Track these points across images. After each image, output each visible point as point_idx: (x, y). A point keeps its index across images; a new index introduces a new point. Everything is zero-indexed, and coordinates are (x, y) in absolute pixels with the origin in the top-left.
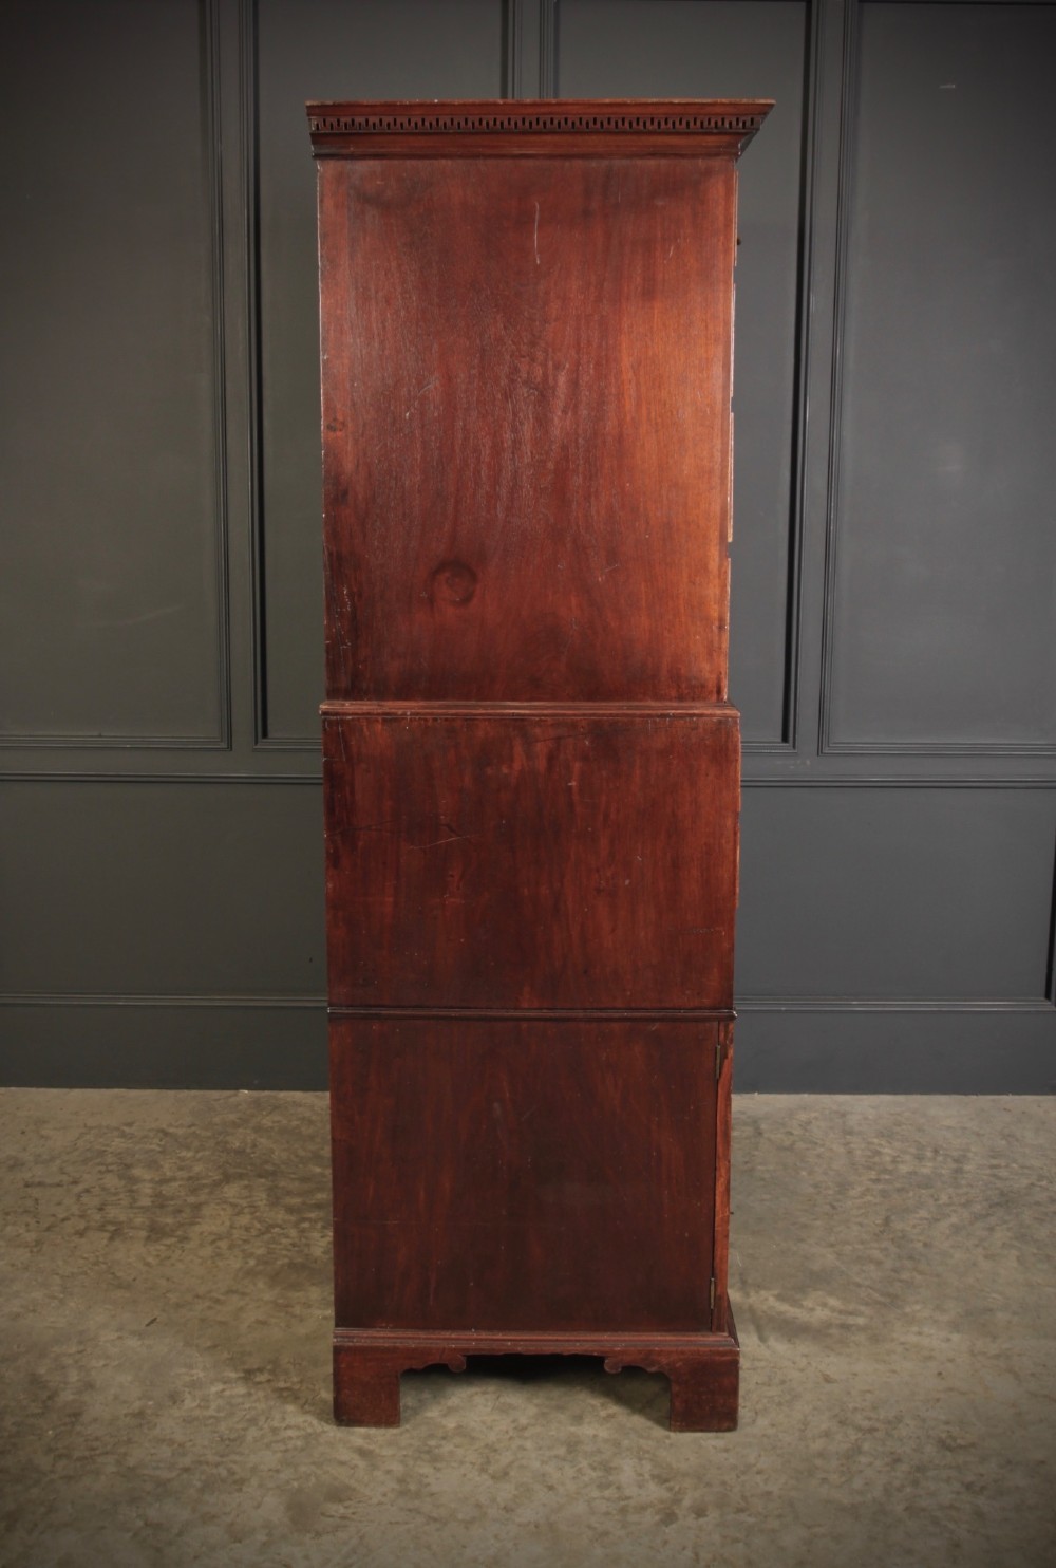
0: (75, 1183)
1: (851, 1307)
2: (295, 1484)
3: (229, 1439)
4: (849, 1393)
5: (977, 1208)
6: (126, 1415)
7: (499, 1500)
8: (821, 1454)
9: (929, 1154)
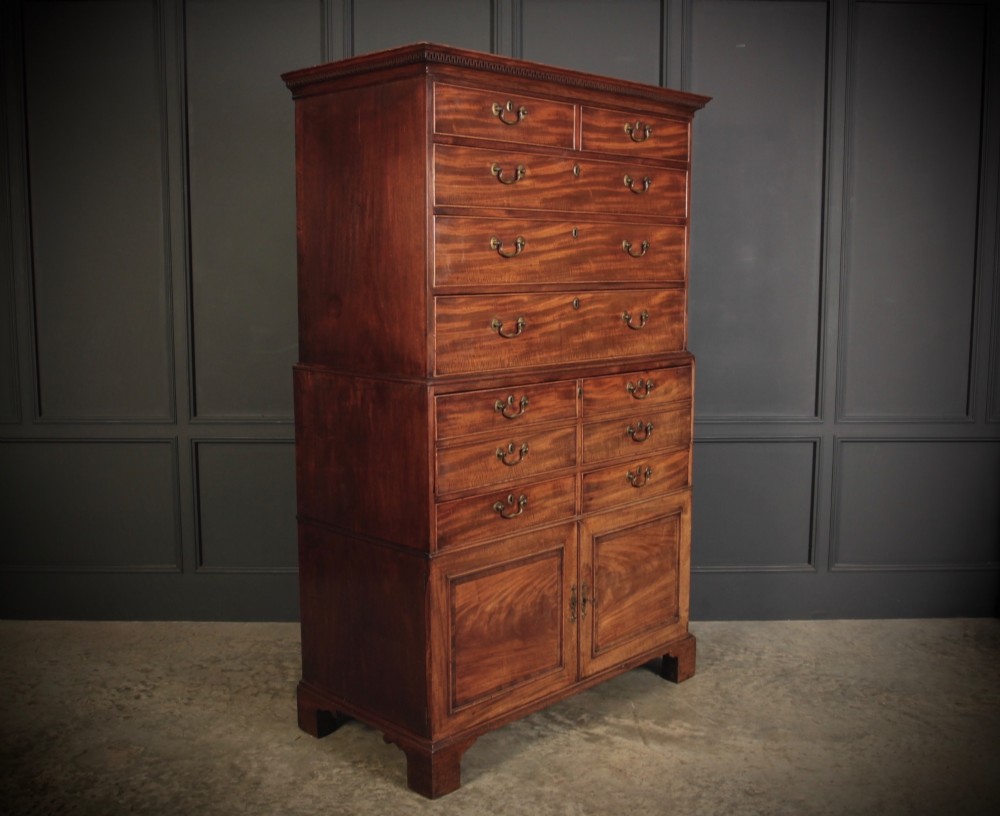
0: (250, 669)
3: (345, 795)
5: (769, 677)
6: (285, 784)
9: (742, 651)
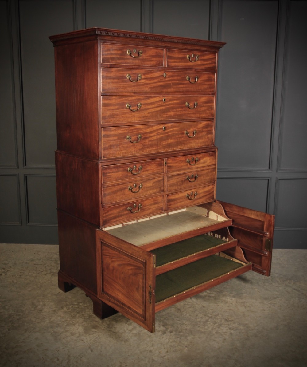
0: (45, 264)
1: (212, 292)
2: (86, 325)
3: (73, 316)
4: (208, 310)
6: (52, 311)
7: (129, 329)
8: (199, 322)
